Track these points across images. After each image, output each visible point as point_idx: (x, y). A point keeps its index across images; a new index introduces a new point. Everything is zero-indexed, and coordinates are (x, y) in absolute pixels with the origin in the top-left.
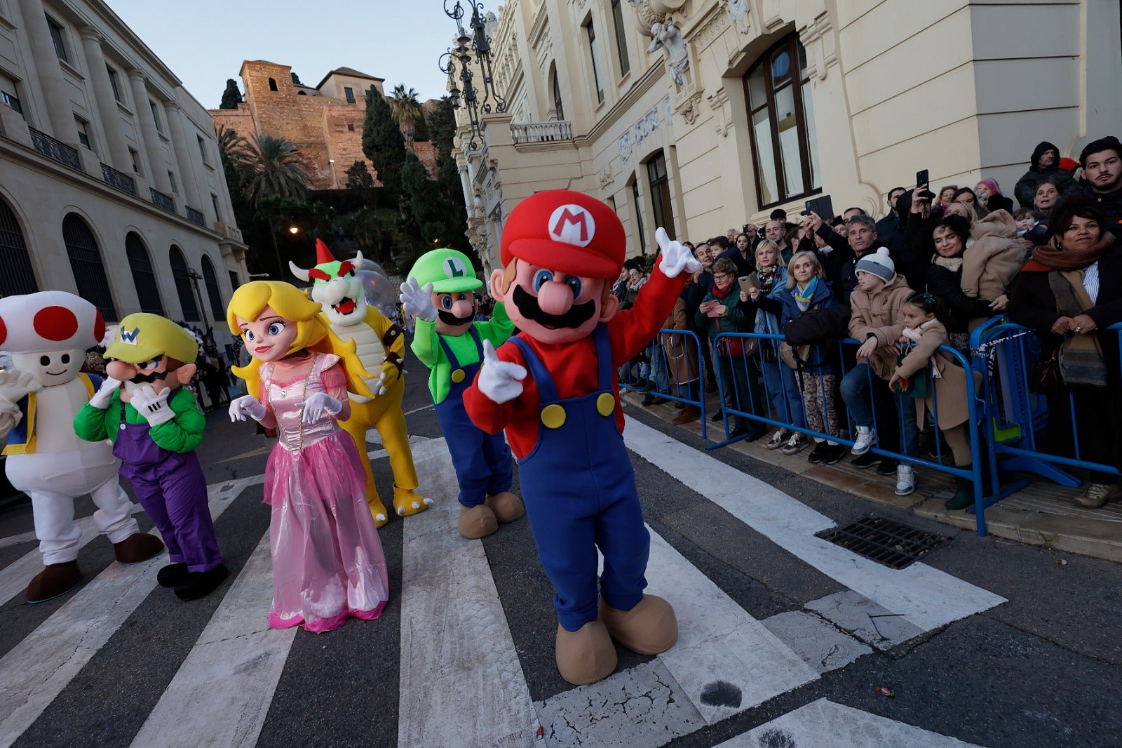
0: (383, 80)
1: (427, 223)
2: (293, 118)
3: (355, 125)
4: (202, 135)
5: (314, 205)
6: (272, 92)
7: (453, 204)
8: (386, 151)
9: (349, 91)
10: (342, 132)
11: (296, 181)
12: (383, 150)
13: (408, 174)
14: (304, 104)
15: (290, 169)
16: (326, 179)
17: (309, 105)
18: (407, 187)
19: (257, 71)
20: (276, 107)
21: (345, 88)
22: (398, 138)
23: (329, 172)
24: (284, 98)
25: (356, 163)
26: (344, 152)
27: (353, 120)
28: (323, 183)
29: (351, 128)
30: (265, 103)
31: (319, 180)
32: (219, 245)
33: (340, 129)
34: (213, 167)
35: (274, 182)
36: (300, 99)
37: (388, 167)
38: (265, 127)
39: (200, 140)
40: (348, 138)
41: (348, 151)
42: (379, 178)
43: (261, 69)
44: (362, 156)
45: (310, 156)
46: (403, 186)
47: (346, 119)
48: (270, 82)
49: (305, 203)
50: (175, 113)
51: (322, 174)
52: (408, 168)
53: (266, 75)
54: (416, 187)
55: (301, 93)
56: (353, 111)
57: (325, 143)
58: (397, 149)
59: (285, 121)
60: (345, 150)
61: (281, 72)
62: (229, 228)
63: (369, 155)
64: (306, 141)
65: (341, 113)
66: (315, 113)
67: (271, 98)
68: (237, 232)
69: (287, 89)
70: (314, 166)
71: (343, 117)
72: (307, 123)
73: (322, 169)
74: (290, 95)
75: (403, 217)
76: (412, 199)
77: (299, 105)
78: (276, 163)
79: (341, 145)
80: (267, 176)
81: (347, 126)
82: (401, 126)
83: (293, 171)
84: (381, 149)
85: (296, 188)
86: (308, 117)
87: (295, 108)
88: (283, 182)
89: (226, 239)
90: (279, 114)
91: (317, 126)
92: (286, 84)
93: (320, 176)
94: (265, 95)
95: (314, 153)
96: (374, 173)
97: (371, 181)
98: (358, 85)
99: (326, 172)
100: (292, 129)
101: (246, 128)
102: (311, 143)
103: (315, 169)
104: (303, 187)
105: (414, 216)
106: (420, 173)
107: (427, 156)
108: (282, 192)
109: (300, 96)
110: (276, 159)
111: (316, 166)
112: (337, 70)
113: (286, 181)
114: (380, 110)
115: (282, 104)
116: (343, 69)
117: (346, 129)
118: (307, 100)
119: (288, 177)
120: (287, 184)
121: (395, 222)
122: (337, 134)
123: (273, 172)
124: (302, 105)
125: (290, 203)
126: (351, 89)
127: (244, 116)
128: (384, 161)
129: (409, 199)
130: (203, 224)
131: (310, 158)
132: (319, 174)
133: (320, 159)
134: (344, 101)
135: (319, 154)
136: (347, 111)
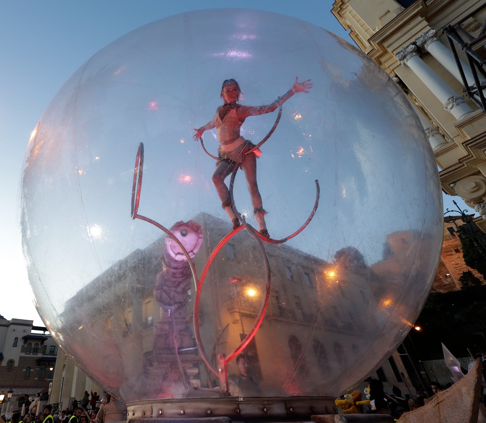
3: (459, 248)
10: (452, 255)
16: (450, 284)
21: (447, 228)
25: (464, 273)
26: (457, 266)
27: (457, 246)
29: (457, 251)
31: (446, 285)
33: (449, 253)
40: (457, 257)
41: (459, 265)
47: (452, 246)
56: (455, 241)
60: (457, 264)
63: (472, 267)
65: (447, 244)
70: (439, 278)
71: (450, 246)
79: (453, 262)
81: (454, 251)
93: (446, 283)
97: (480, 282)
103: (440, 279)
111: (441, 277)
117: (454, 252)
122: (448, 257)
126: (452, 228)
132: (444, 281)
133: (443, 273)
134: (450, 236)
135: (441, 270)
136: (451, 242)
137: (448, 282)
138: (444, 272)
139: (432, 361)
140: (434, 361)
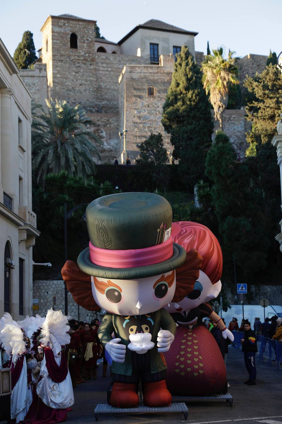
0: (195, 34)
1: (229, 217)
2: (88, 78)
3: (155, 89)
4: (22, 118)
5: (102, 185)
6: (71, 50)
7: (264, 196)
8: (188, 123)
9: (154, 47)
10: (140, 97)
11: (83, 154)
12: (185, 122)
13: (214, 156)
14: (102, 63)
15: (80, 142)
16: (111, 151)
17: (107, 64)
18: (210, 173)
19: (61, 27)
20: (73, 65)
21: (151, 44)
22: (206, 109)
23: (116, 141)
24: (83, 56)
25: (152, 137)
26: (139, 121)
27: (155, 82)
28: (107, 154)
29: (151, 93)
30: (61, 61)
31: (103, 151)
32: (19, 230)
33: (139, 93)
34: (25, 148)
35: (61, 155)
36: (99, 57)
37: (188, 142)
38: (57, 88)
39: (20, 121)
40: (146, 104)
42: (175, 155)
43: (64, 24)
44: (160, 129)
45: (99, 123)
46: (206, 170)
47: (147, 82)
48: (71, 38)
49: (92, 183)
50: (9, 99)
51: (109, 144)
52: (215, 149)
53: (68, 30)
54: (222, 173)
55: (101, 50)
56: (157, 73)
57: (118, 108)
58: (201, 122)
59: (79, 82)
61: (85, 28)
62: (29, 212)
63: (167, 128)
64: (96, 105)
65: (142, 74)
66: (112, 73)
67: (69, 56)
68: (34, 216)
69: (88, 46)
70: (101, 134)
71: (145, 80)
72: (102, 84)
73: (110, 138)
74: (89, 53)
75: (198, 205)
76: (214, 187)
77: (97, 63)
78: (66, 134)
79: (136, 112)
80: (56, 148)
81: (146, 90)
82: (211, 96)
83: (83, 143)
84: (183, 121)
85: (83, 163)
86: (104, 78)
87: (92, 67)
88: (71, 156)
89: (25, 224)
90: (74, 73)
91: (112, 87)
92: (87, 40)
93: (106, 146)
94: (63, 52)
95: (104, 119)
96: (170, 149)
97: (166, 159)
98: (166, 41)
99: (113, 142)
100: (85, 91)
101: (39, 90)
102: (103, 107)
103: (101, 137)
104: (90, 161)
105: (213, 208)
106: (228, 157)
107: (236, 127)
108: (68, 166)
109: (100, 53)
110: (67, 129)
111: (104, 134)
112: (145, 24)
113: (74, 153)
114: (189, 76)
115: (79, 63)
116: (152, 21)
117: (145, 94)
118: (107, 58)
119: (76, 149)
120: (75, 158)
121: (189, 212)
122: (135, 98)
123: (62, 144)
124: (100, 64)
125: (76, 182)
126: (157, 45)
127: (39, 77)
128: (185, 135)
129: (210, 187)
130: (10, 209)
131: (99, 126)
132: (105, 143)
133: (110, 126)
134: (147, 60)
135: (110, 120)
136: (150, 73)
137: (110, 146)
138: (112, 125)
139: (51, 282)
140: (55, 282)
